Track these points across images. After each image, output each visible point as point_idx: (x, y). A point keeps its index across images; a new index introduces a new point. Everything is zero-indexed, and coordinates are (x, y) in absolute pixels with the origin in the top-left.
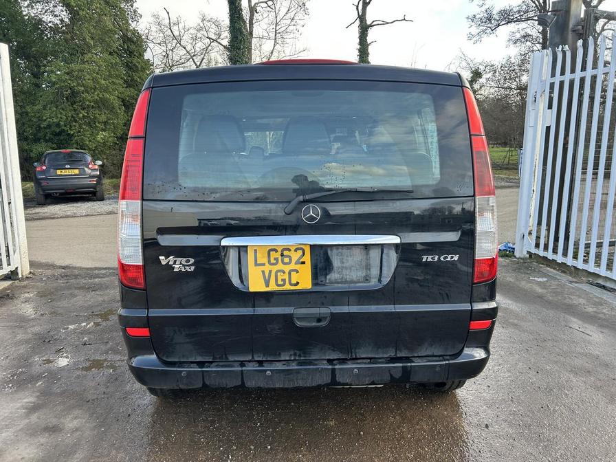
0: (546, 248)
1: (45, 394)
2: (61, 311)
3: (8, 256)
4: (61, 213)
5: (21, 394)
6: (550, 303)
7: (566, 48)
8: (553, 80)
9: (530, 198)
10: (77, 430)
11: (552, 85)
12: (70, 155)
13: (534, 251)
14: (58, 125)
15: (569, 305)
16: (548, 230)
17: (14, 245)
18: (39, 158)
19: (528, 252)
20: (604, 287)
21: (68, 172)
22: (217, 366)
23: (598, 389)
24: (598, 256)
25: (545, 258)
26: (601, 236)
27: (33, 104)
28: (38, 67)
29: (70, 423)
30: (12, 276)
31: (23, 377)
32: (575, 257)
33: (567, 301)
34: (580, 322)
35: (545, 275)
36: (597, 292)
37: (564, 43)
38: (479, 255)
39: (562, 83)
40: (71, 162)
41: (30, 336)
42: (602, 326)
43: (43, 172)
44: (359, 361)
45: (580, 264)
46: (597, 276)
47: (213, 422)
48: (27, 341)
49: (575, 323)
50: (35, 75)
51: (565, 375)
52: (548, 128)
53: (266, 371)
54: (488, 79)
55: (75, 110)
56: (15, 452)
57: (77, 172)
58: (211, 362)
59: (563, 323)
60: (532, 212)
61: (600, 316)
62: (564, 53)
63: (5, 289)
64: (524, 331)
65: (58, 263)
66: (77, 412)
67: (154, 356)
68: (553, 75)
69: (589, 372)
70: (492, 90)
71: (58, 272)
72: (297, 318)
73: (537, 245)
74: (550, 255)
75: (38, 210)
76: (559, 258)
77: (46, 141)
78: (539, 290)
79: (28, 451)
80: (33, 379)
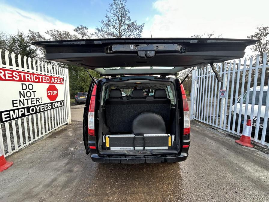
0: (198, 118)
1: (71, 159)
2: (77, 134)
3: (66, 119)
4: (80, 107)
5: (64, 159)
6: (200, 133)
7: (201, 69)
8: (198, 77)
9: (194, 105)
10: (77, 171)
11: (198, 78)
12: (83, 93)
13: (195, 118)
14: (81, 86)
15: (205, 134)
16: (198, 113)
17: (68, 117)
18: (76, 94)
19: (194, 119)
20: (214, 129)
21: (82, 97)
22: (114, 157)
23: (217, 161)
24: (212, 120)
25: (198, 121)
26: (212, 114)
27: (76, 81)
28: (77, 73)
29: (76, 169)
30: (67, 124)
31: (65, 154)
32: (206, 120)
33: (205, 133)
34: (209, 139)
35: (198, 125)
36: (212, 130)
37: (201, 68)
38: (185, 127)
39: (201, 78)
40: (84, 95)
41: (69, 141)
42: (215, 141)
43: (77, 97)
45: (207, 122)
46: (212, 126)
47: (113, 170)
48: (68, 143)
49: (208, 139)
50: (77, 75)
51: (207, 156)
52: (198, 88)
53: (127, 159)
54: (181, 75)
55: (85, 83)
56: (60, 179)
57: (84, 97)
59: (205, 140)
60: (194, 109)
61: (214, 137)
62: (201, 70)
63: (65, 128)
64: (195, 142)
65: (78, 120)
66: (78, 165)
67: (97, 155)
68: (198, 75)
69: (213, 155)
70: (182, 78)
71: (78, 123)
73: (196, 117)
74: (199, 120)
75: (75, 106)
76: (202, 121)
77: (78, 90)
78: (197, 129)
79: (63, 178)
80: (68, 155)
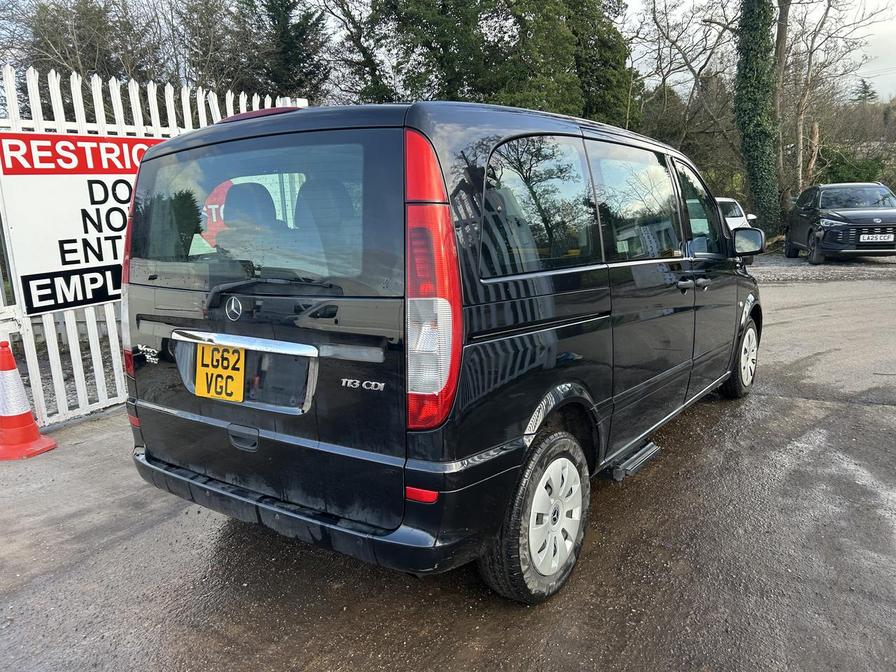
38: (413, 388)
44: (289, 506)
58: (178, 468)
72: (233, 437)
